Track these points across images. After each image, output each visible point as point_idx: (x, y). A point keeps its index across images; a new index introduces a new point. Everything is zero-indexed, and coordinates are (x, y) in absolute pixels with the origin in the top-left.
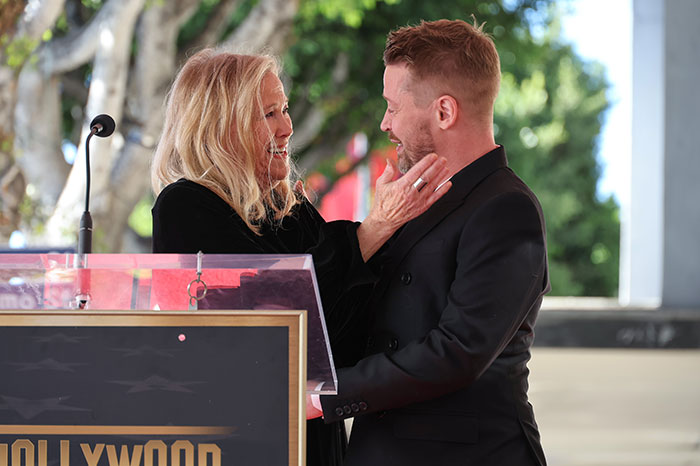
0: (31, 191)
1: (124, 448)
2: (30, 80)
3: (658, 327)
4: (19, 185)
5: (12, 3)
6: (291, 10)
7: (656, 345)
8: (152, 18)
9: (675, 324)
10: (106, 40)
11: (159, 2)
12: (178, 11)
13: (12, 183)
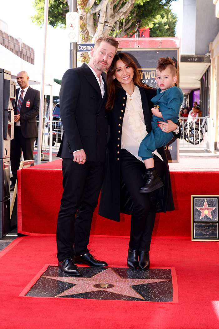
0: (90, 35)
1: (148, 72)
2: (89, 14)
3: (195, 58)
4: (87, 33)
5: (86, 1)
6: (134, 2)
7: (194, 62)
8: (109, 4)
9: (197, 57)
10: (102, 7)
11: (111, 0)
12: (114, 3)
13: (87, 32)
